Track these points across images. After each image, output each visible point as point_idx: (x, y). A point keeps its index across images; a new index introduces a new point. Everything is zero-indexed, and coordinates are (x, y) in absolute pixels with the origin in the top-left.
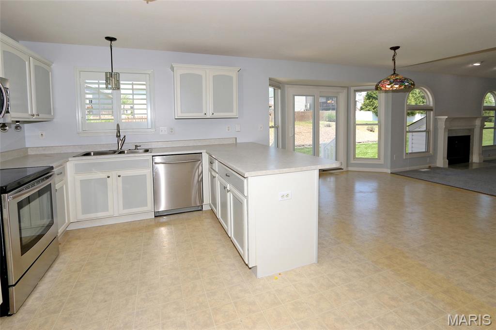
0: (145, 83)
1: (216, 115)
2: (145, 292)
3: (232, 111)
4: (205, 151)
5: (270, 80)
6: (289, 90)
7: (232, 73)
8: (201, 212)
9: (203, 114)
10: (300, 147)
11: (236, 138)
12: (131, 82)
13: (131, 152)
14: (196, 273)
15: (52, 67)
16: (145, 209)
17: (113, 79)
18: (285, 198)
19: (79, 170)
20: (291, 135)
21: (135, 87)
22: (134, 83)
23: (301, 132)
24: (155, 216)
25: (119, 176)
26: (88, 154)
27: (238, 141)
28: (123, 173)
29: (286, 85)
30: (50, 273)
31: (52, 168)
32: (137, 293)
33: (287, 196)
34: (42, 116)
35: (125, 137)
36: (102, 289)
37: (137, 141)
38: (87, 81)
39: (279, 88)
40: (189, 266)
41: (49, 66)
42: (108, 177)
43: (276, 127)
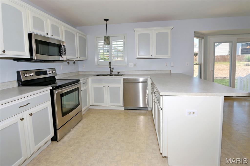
0: (122, 41)
1: (158, 56)
2: (106, 150)
3: (168, 54)
4: (150, 77)
5: (194, 33)
6: (211, 39)
7: (168, 30)
8: (147, 111)
9: (150, 56)
10: (223, 79)
11: (171, 71)
12: (116, 41)
13: (115, 75)
14: (133, 147)
15: (87, 36)
16: (119, 104)
17: (107, 40)
18: (192, 114)
19: (93, 82)
20: (211, 70)
21: (118, 43)
22: (118, 41)
23: (224, 69)
24: (124, 109)
25: (108, 87)
26: (98, 75)
27: (172, 72)
28: (110, 86)
29: (208, 36)
30: (77, 127)
31: (80, 80)
32: (102, 149)
33: (193, 113)
34: (82, 58)
35: (113, 68)
36: (90, 141)
37: (119, 70)
38: (100, 42)
39: (203, 38)
40: (131, 142)
41: (86, 36)
42: (104, 87)
43: (200, 64)
